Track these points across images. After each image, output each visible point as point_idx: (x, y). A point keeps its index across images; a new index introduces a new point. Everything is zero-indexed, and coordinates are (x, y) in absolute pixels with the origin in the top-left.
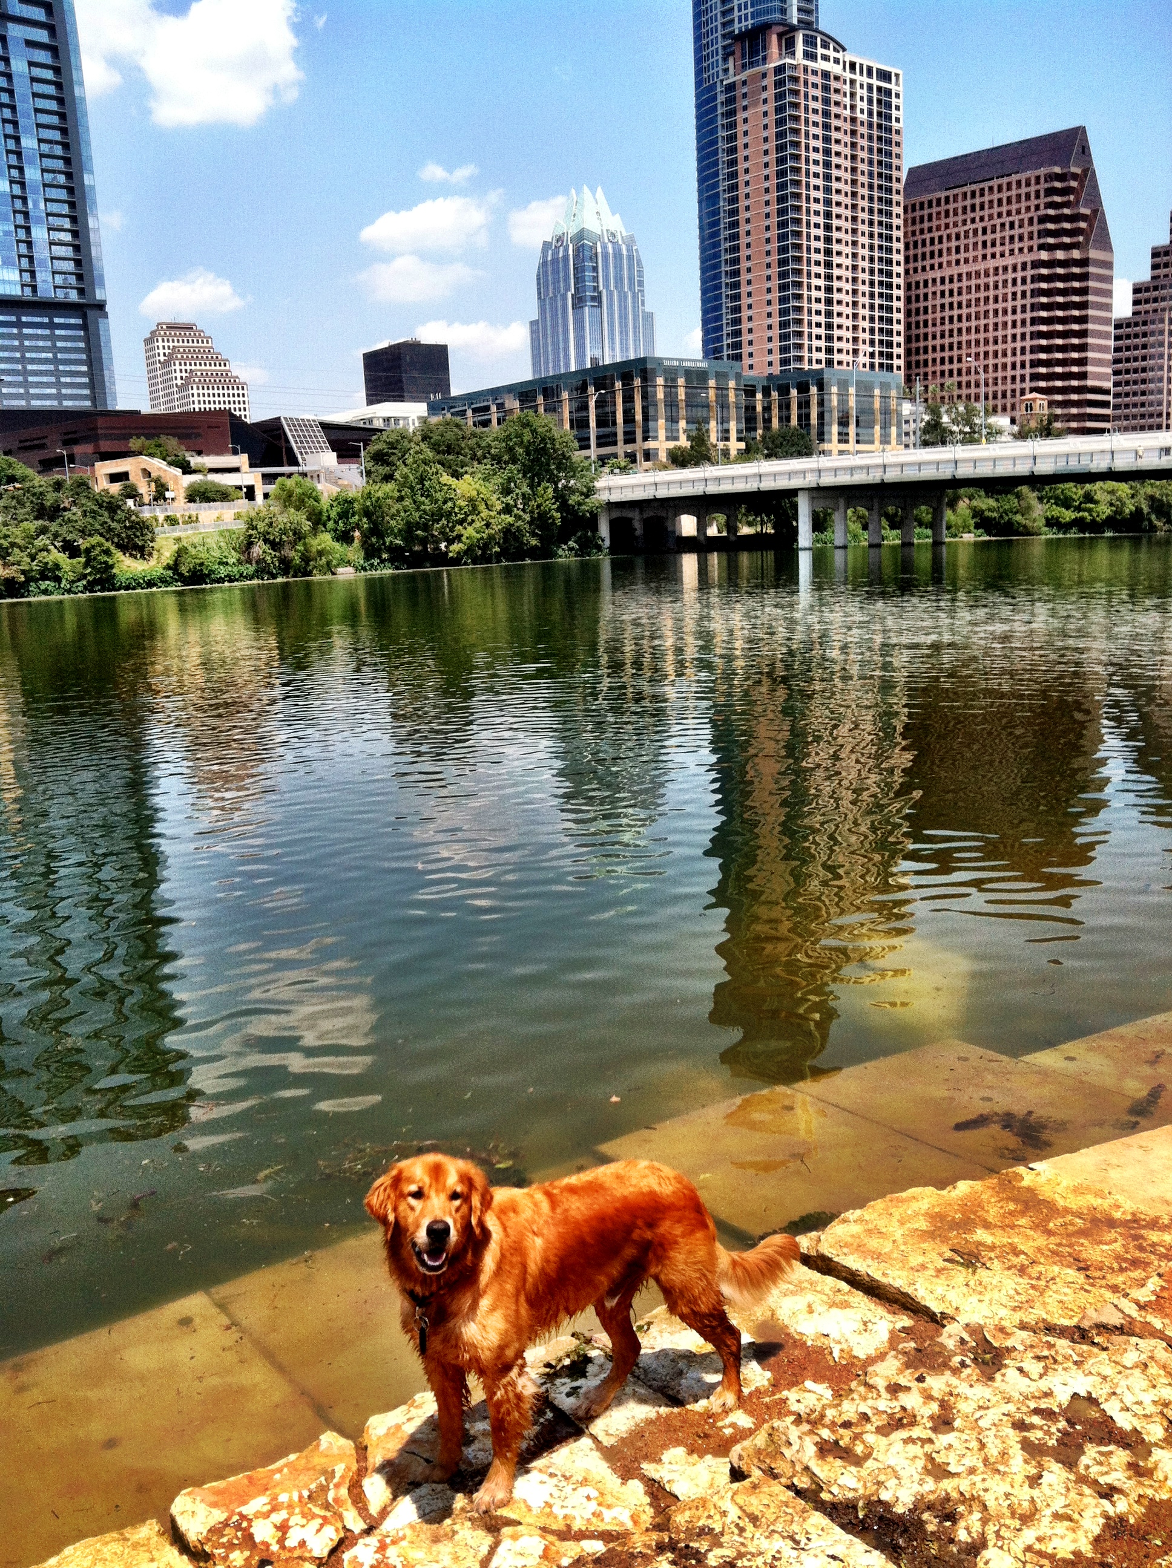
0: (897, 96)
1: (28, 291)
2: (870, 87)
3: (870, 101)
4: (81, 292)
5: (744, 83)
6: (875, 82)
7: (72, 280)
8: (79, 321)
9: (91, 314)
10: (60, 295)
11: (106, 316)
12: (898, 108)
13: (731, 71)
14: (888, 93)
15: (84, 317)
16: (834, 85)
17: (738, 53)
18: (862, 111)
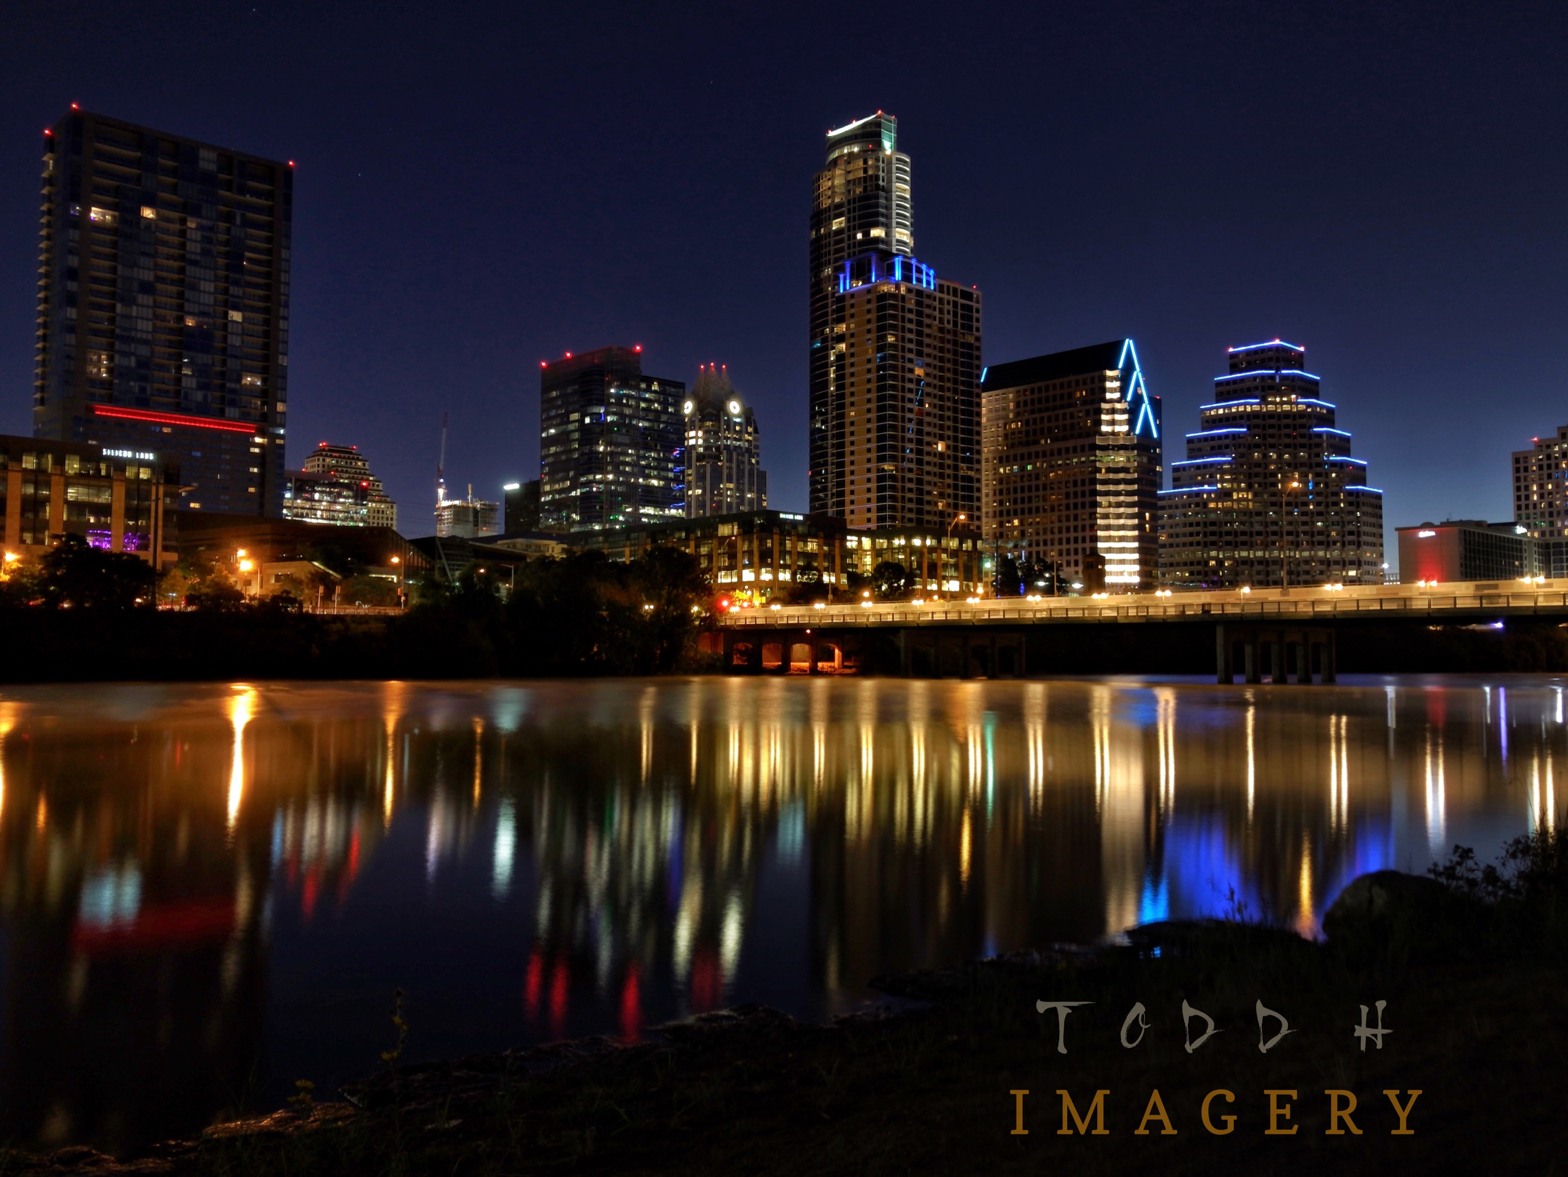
0: (978, 311)
2: (955, 304)
3: (955, 314)
5: (853, 296)
6: (961, 301)
12: (978, 320)
14: (970, 308)
16: (926, 301)
17: (848, 274)
18: (949, 322)
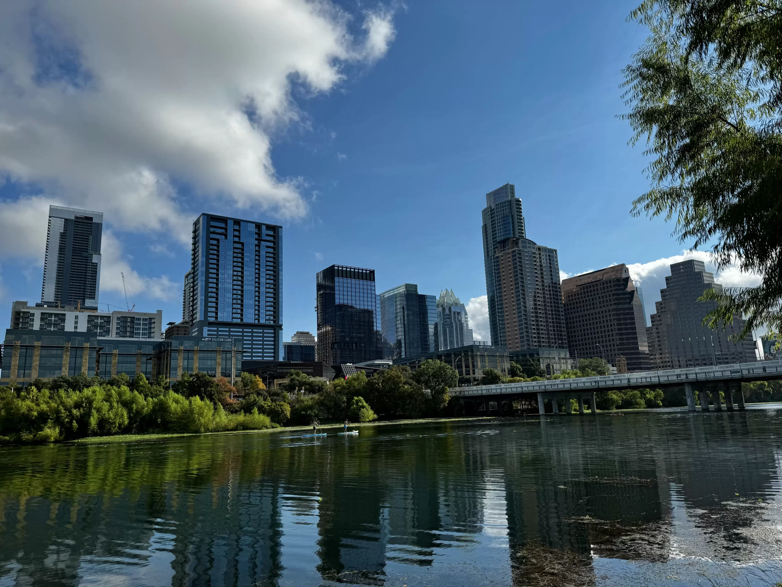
1: (257, 321)
2: (546, 256)
3: (546, 260)
4: (274, 322)
5: (502, 256)
6: (548, 254)
7: (272, 318)
8: (273, 331)
9: (277, 328)
10: (267, 322)
11: (282, 329)
13: (497, 252)
15: (275, 330)
16: (533, 255)
17: (499, 247)
